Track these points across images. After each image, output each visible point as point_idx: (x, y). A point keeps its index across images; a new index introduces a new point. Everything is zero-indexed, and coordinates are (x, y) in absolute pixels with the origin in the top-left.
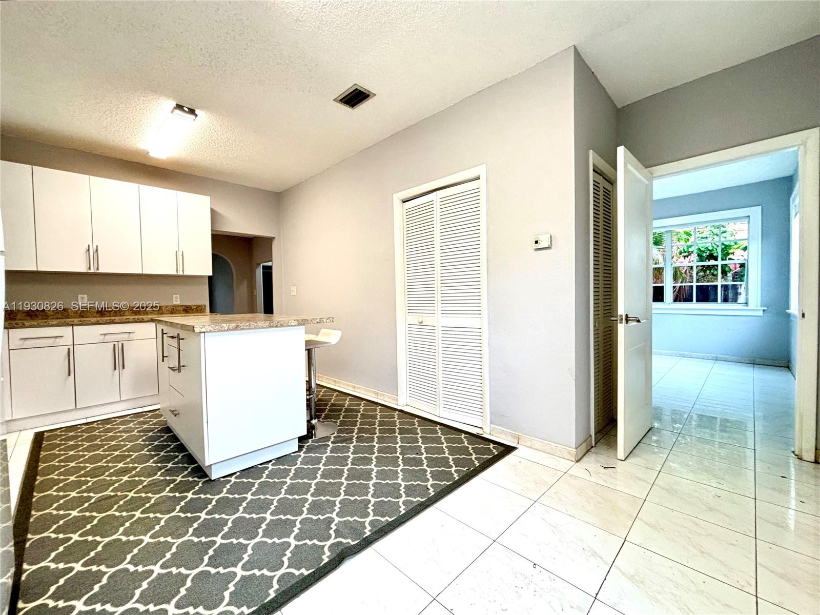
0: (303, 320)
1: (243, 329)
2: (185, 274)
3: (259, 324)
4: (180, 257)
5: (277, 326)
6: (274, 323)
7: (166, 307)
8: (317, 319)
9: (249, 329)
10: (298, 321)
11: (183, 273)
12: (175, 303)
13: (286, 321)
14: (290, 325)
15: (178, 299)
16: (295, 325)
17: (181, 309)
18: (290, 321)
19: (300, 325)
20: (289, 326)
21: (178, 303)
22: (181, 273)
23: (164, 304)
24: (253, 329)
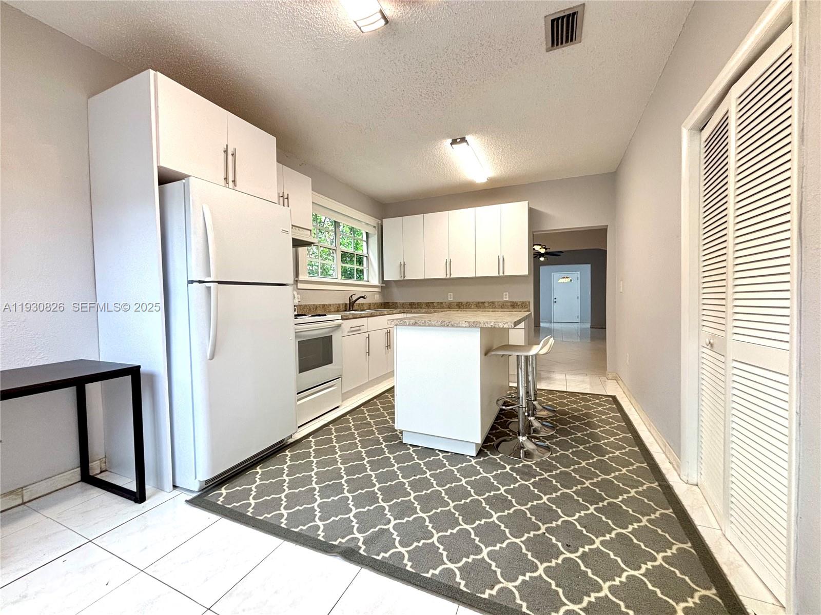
0: (474, 322)
1: (420, 325)
2: (505, 274)
3: (433, 322)
4: (501, 261)
5: (448, 326)
6: (446, 322)
7: (498, 302)
8: (491, 322)
9: (425, 326)
10: (469, 322)
11: (503, 273)
12: (504, 299)
13: (457, 322)
14: (461, 325)
15: (507, 296)
16: (466, 327)
17: (509, 304)
18: (461, 323)
19: (471, 327)
20: (459, 327)
21: (508, 299)
22: (501, 274)
23: (496, 300)
24: (427, 326)
